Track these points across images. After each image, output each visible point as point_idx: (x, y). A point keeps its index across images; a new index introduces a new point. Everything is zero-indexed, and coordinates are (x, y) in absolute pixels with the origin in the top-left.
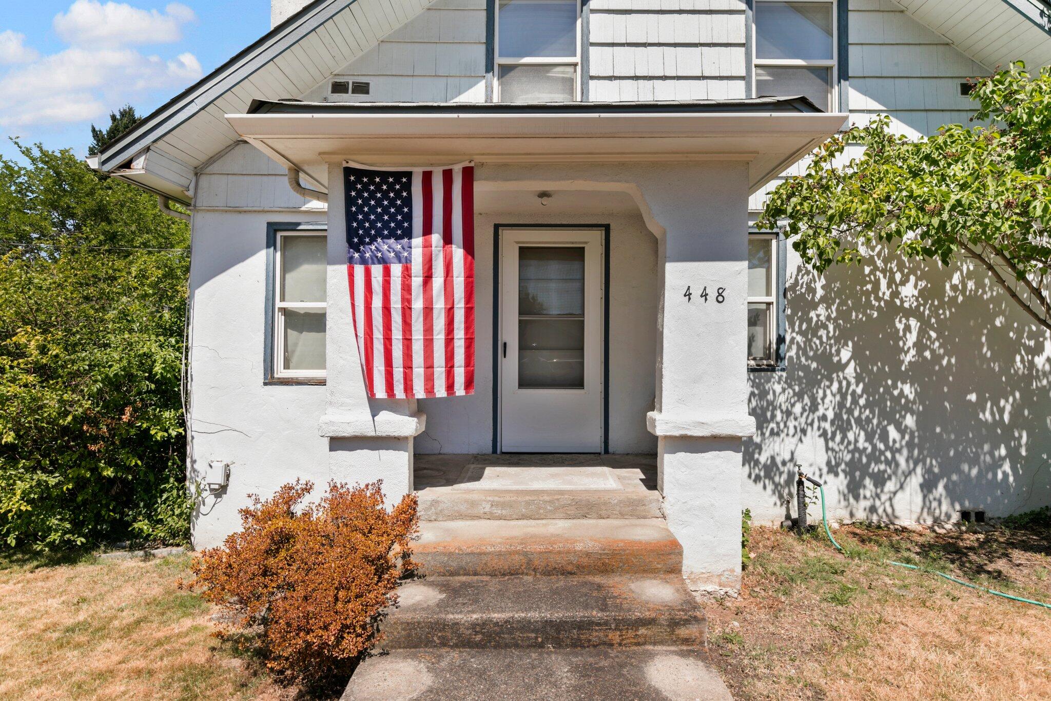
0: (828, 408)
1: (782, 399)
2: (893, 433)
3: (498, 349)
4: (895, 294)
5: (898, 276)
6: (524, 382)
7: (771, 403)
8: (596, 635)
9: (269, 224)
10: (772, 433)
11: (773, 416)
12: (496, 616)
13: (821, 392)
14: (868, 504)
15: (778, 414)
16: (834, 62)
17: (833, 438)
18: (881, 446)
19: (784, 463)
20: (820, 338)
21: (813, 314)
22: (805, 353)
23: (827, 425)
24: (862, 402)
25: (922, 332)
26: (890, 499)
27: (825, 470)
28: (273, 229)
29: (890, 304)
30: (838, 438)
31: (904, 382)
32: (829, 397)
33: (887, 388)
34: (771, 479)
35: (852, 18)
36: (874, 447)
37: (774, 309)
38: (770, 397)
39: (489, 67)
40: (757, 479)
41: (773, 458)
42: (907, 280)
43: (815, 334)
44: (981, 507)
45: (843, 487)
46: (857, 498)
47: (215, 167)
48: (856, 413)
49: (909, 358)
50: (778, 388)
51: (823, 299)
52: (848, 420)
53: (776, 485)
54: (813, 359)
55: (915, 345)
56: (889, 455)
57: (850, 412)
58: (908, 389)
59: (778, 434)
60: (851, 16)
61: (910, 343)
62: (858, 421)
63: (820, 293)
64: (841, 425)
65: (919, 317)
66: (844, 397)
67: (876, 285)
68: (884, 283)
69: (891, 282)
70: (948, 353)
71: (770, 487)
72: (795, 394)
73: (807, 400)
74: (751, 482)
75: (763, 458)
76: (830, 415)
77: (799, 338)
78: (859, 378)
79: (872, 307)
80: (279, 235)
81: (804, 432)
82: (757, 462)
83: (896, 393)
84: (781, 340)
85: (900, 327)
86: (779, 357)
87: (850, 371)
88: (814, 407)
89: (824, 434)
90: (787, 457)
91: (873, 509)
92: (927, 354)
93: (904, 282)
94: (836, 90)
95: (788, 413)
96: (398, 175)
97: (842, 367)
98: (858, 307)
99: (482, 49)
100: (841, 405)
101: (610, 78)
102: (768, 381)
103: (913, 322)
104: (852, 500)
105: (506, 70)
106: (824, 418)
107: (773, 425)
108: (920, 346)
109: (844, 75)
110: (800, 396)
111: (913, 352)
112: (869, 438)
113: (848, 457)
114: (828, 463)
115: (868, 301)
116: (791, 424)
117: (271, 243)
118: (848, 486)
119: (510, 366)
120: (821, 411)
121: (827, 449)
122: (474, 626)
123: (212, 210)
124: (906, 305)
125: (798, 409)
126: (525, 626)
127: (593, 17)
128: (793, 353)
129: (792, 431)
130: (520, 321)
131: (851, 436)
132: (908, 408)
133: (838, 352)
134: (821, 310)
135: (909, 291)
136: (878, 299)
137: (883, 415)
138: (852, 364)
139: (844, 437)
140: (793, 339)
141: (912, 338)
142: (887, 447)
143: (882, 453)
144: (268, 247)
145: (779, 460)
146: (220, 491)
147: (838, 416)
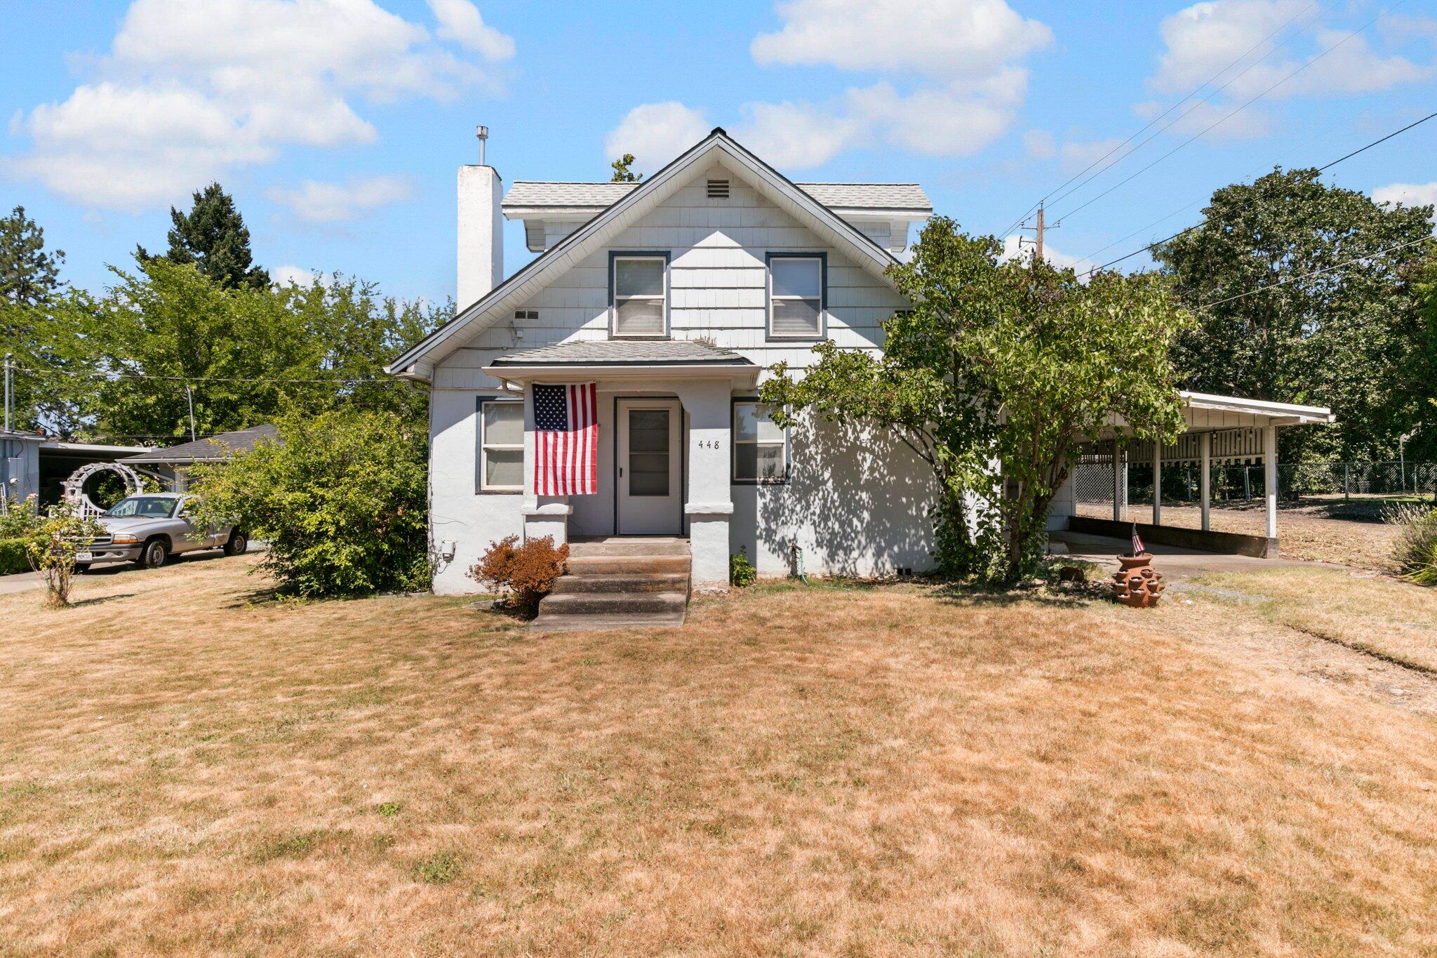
0: (816, 507)
1: (789, 502)
2: (855, 522)
3: (617, 472)
4: (857, 438)
5: (859, 428)
6: (632, 493)
7: (782, 505)
8: (642, 587)
9: (478, 398)
10: (783, 523)
11: (784, 513)
12: (602, 580)
13: (812, 498)
14: (840, 566)
15: (787, 511)
16: (820, 297)
17: (819, 526)
18: (849, 530)
19: (790, 541)
20: (811, 466)
21: (807, 451)
22: (803, 475)
23: (816, 518)
24: (837, 504)
25: (874, 461)
26: (854, 563)
27: (815, 545)
28: (480, 400)
29: (854, 444)
30: (822, 526)
31: (862, 491)
32: (817, 501)
33: (852, 494)
34: (782, 551)
35: (829, 270)
36: (844, 531)
37: (785, 447)
38: (782, 501)
39: (611, 303)
40: (774, 550)
41: (783, 538)
42: (864, 430)
43: (808, 463)
44: (908, 566)
45: (825, 556)
46: (833, 561)
47: (445, 364)
48: (833, 511)
49: (865, 476)
50: (786, 496)
51: (815, 442)
52: (829, 515)
53: (785, 555)
54: (808, 478)
55: (869, 468)
56: (853, 535)
57: (830, 509)
58: (864, 495)
59: (786, 524)
60: (829, 269)
61: (866, 468)
62: (835, 515)
63: (811, 438)
64: (825, 517)
65: (872, 452)
66: (826, 501)
67: (846, 433)
68: (850, 431)
69: (854, 430)
70: (890, 474)
71: (781, 556)
72: (797, 499)
73: (803, 503)
74: (770, 553)
75: (778, 538)
76: (818, 511)
77: (799, 466)
78: (835, 490)
79: (843, 446)
80: (483, 403)
81: (802, 522)
82: (774, 541)
83: (857, 498)
84: (788, 466)
85: (860, 458)
86: (788, 477)
87: (830, 485)
88: (808, 507)
89: (814, 523)
90: (792, 537)
91: (843, 569)
92: (877, 474)
93: (862, 431)
94: (821, 314)
95: (793, 511)
96: (559, 387)
97: (824, 483)
98: (834, 446)
99: (606, 291)
100: (824, 505)
101: (683, 309)
102: (780, 492)
103: (867, 455)
104: (831, 563)
105: (621, 303)
106: (814, 513)
107: (783, 518)
108: (872, 469)
109: (825, 307)
110: (799, 500)
111: (867, 473)
112: (841, 526)
113: (828, 537)
114: (817, 541)
115: (841, 442)
116: (794, 517)
117: (479, 409)
118: (828, 556)
119: (624, 482)
120: (812, 509)
121: (816, 532)
122: (593, 583)
123: (444, 389)
124: (864, 445)
125: (798, 508)
126: (614, 584)
127: (673, 271)
128: (795, 475)
129: (794, 522)
130: (630, 456)
131: (830, 524)
132: (863, 507)
133: (822, 474)
134: (813, 449)
135: (865, 436)
136: (847, 441)
137: (849, 512)
138: (831, 481)
139: (826, 524)
140: (795, 466)
141: (867, 465)
142: (852, 530)
143: (849, 534)
144: (477, 411)
145: (787, 539)
146: (449, 559)
147: (822, 512)
